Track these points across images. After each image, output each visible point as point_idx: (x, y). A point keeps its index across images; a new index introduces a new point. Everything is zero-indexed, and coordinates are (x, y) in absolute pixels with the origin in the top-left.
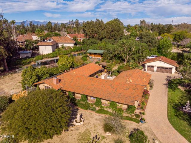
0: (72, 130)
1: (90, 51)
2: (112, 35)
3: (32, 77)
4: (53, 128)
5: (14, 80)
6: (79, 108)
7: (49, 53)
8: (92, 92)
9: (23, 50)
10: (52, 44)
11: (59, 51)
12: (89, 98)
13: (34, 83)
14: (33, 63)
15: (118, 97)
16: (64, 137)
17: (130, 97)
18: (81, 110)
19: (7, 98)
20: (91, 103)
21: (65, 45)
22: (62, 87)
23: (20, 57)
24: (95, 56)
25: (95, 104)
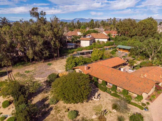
0: (90, 103)
1: (120, 46)
2: (143, 33)
3: (72, 63)
4: (78, 97)
5: (62, 63)
6: (99, 90)
7: (87, 46)
8: (110, 79)
9: (70, 42)
10: (90, 39)
11: (95, 45)
12: (108, 84)
13: (72, 67)
14: (75, 53)
15: (130, 87)
16: (84, 105)
17: (140, 88)
18: (100, 91)
19: (57, 75)
20: (109, 88)
21: (100, 40)
22: (90, 72)
23: (67, 48)
24: (123, 51)
25: (111, 89)
